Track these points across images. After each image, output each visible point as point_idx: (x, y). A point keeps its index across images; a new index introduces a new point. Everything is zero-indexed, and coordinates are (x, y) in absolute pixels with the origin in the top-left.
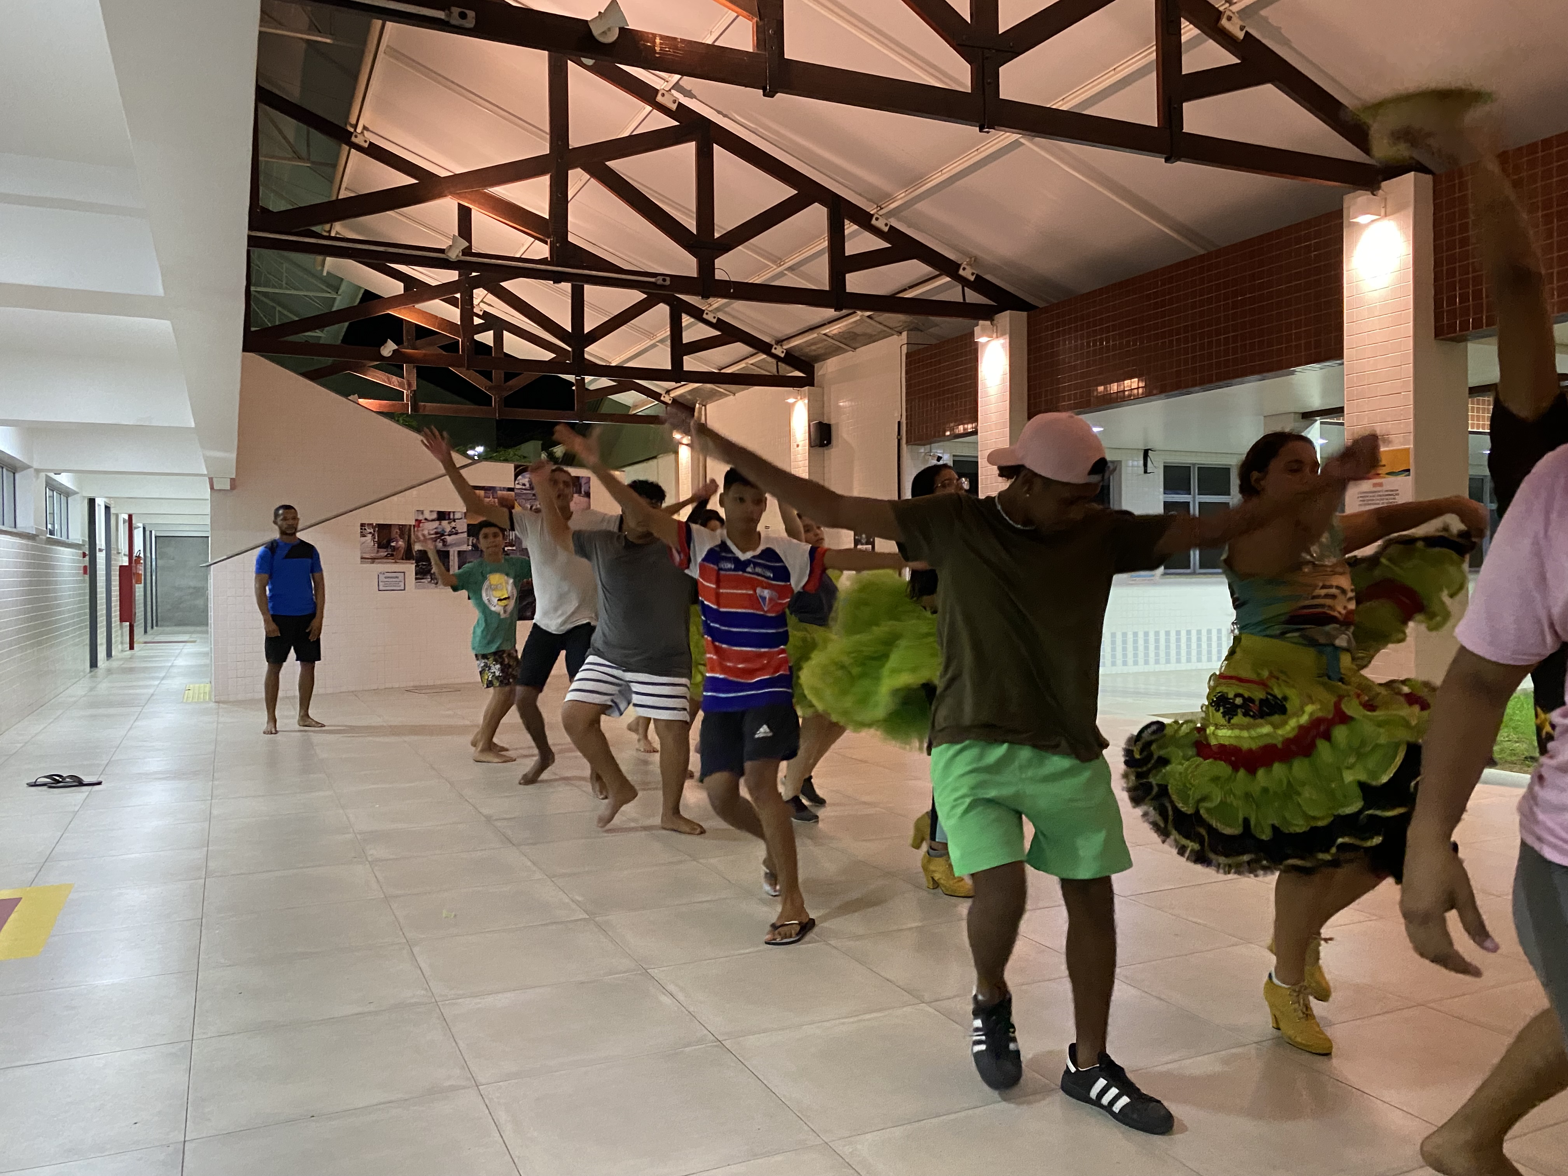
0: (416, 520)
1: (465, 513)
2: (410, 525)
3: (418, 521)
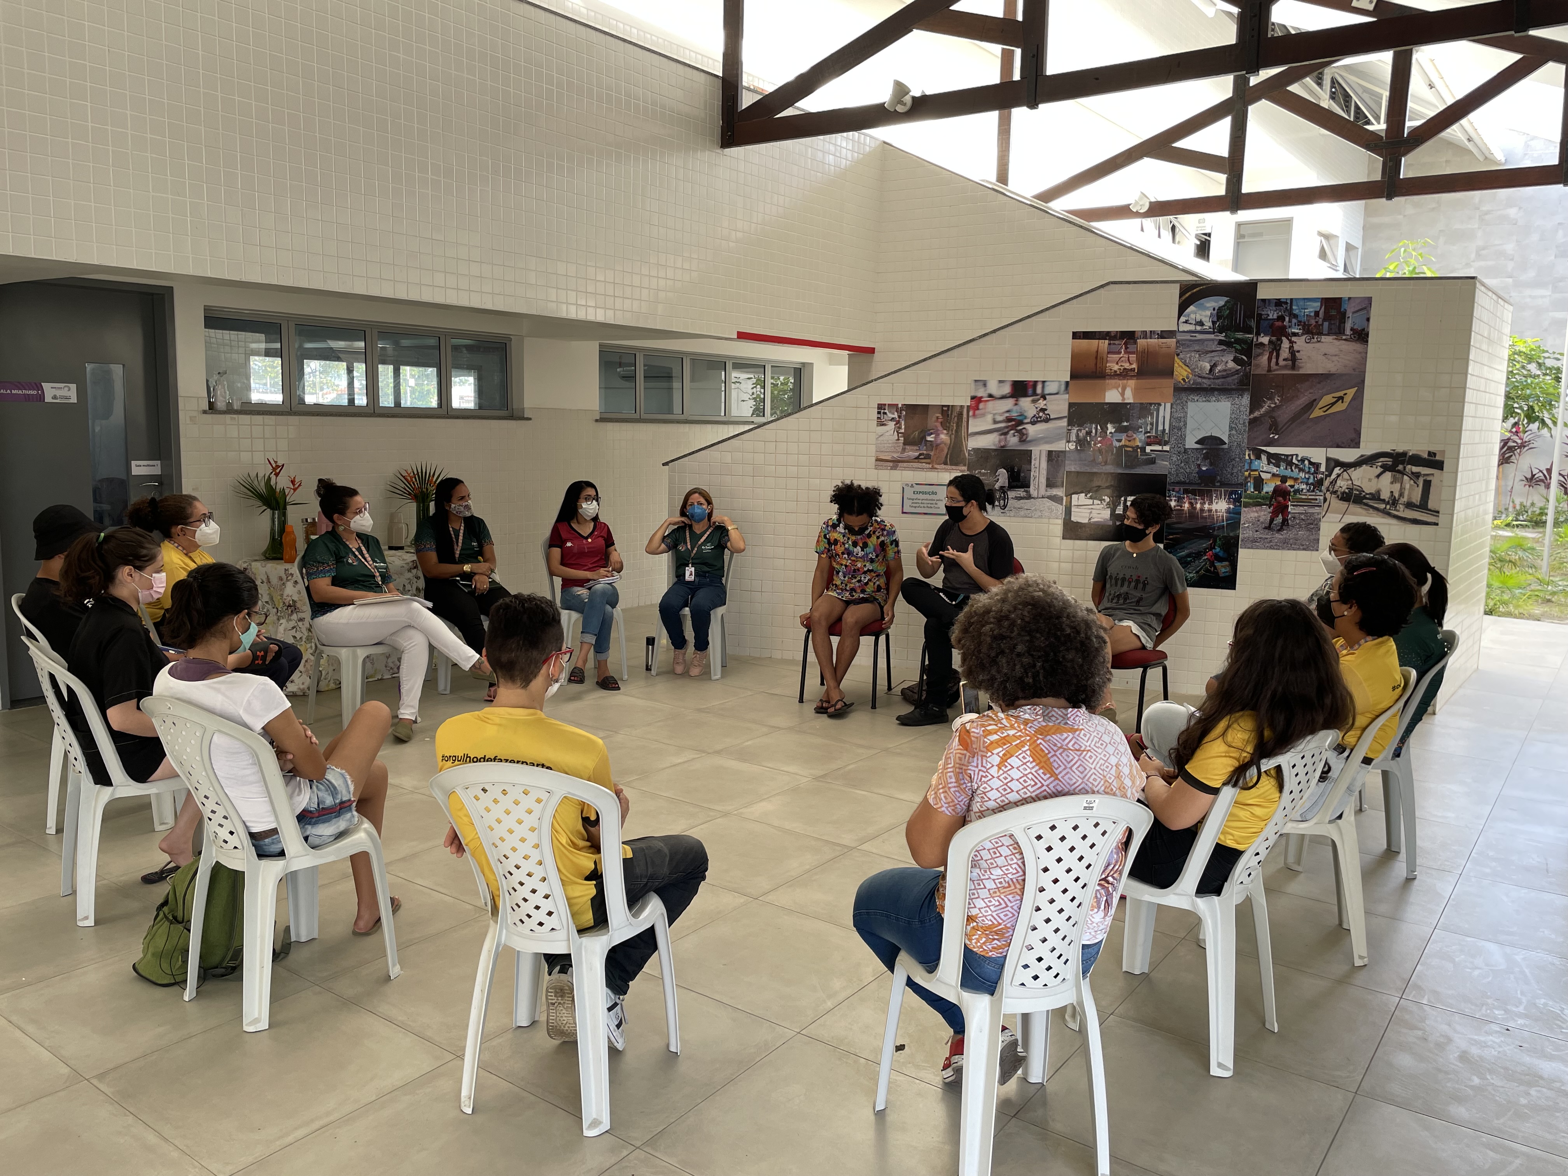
0: (973, 398)
1: (1067, 383)
2: (962, 407)
3: (977, 400)
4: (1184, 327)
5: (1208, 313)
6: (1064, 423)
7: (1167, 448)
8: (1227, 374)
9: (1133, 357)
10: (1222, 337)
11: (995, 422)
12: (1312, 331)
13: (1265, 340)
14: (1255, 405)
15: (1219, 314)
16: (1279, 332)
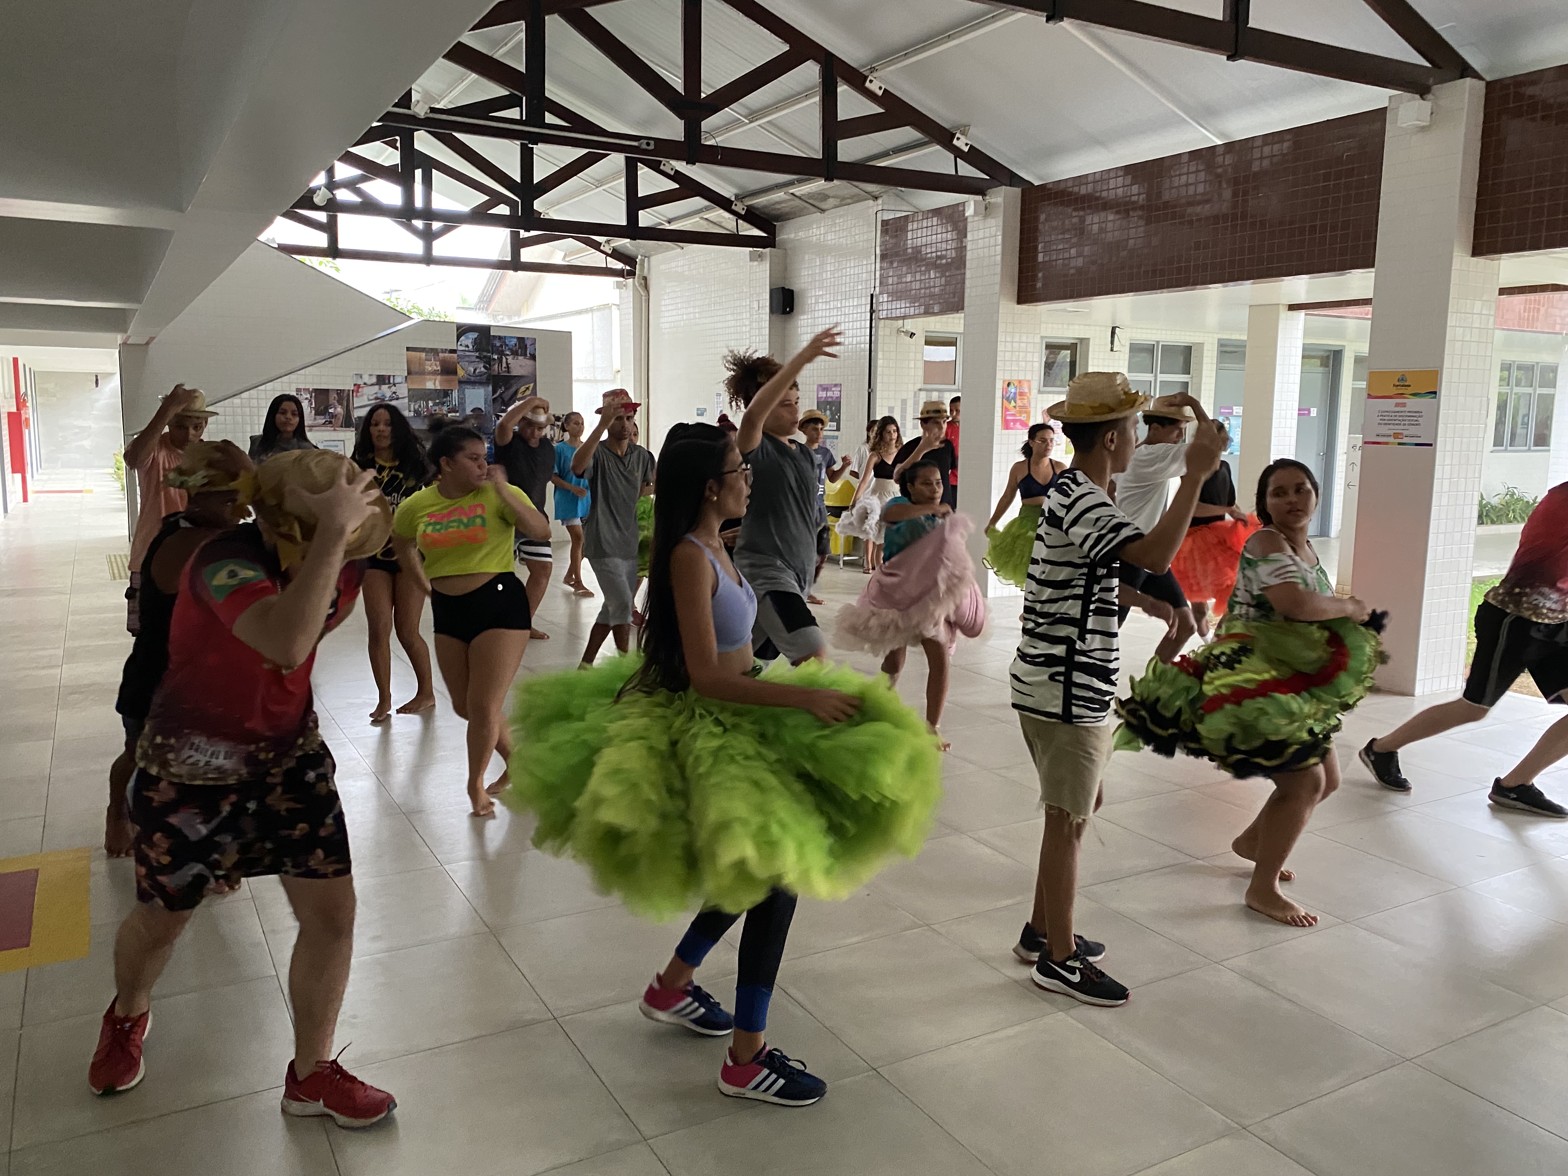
0: (355, 385)
1: (406, 377)
2: (349, 390)
3: (357, 386)
4: (460, 348)
5: (470, 341)
6: (406, 400)
7: (458, 414)
8: (481, 374)
9: (438, 363)
10: (477, 354)
11: (369, 400)
12: (515, 353)
13: (496, 357)
14: (494, 392)
15: (475, 342)
16: (501, 354)
